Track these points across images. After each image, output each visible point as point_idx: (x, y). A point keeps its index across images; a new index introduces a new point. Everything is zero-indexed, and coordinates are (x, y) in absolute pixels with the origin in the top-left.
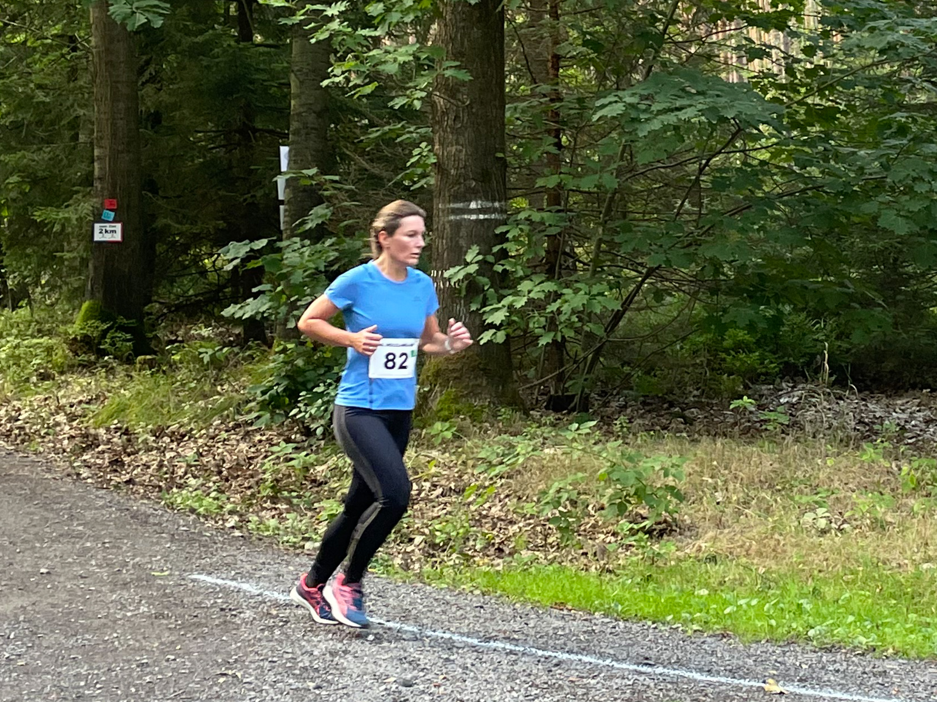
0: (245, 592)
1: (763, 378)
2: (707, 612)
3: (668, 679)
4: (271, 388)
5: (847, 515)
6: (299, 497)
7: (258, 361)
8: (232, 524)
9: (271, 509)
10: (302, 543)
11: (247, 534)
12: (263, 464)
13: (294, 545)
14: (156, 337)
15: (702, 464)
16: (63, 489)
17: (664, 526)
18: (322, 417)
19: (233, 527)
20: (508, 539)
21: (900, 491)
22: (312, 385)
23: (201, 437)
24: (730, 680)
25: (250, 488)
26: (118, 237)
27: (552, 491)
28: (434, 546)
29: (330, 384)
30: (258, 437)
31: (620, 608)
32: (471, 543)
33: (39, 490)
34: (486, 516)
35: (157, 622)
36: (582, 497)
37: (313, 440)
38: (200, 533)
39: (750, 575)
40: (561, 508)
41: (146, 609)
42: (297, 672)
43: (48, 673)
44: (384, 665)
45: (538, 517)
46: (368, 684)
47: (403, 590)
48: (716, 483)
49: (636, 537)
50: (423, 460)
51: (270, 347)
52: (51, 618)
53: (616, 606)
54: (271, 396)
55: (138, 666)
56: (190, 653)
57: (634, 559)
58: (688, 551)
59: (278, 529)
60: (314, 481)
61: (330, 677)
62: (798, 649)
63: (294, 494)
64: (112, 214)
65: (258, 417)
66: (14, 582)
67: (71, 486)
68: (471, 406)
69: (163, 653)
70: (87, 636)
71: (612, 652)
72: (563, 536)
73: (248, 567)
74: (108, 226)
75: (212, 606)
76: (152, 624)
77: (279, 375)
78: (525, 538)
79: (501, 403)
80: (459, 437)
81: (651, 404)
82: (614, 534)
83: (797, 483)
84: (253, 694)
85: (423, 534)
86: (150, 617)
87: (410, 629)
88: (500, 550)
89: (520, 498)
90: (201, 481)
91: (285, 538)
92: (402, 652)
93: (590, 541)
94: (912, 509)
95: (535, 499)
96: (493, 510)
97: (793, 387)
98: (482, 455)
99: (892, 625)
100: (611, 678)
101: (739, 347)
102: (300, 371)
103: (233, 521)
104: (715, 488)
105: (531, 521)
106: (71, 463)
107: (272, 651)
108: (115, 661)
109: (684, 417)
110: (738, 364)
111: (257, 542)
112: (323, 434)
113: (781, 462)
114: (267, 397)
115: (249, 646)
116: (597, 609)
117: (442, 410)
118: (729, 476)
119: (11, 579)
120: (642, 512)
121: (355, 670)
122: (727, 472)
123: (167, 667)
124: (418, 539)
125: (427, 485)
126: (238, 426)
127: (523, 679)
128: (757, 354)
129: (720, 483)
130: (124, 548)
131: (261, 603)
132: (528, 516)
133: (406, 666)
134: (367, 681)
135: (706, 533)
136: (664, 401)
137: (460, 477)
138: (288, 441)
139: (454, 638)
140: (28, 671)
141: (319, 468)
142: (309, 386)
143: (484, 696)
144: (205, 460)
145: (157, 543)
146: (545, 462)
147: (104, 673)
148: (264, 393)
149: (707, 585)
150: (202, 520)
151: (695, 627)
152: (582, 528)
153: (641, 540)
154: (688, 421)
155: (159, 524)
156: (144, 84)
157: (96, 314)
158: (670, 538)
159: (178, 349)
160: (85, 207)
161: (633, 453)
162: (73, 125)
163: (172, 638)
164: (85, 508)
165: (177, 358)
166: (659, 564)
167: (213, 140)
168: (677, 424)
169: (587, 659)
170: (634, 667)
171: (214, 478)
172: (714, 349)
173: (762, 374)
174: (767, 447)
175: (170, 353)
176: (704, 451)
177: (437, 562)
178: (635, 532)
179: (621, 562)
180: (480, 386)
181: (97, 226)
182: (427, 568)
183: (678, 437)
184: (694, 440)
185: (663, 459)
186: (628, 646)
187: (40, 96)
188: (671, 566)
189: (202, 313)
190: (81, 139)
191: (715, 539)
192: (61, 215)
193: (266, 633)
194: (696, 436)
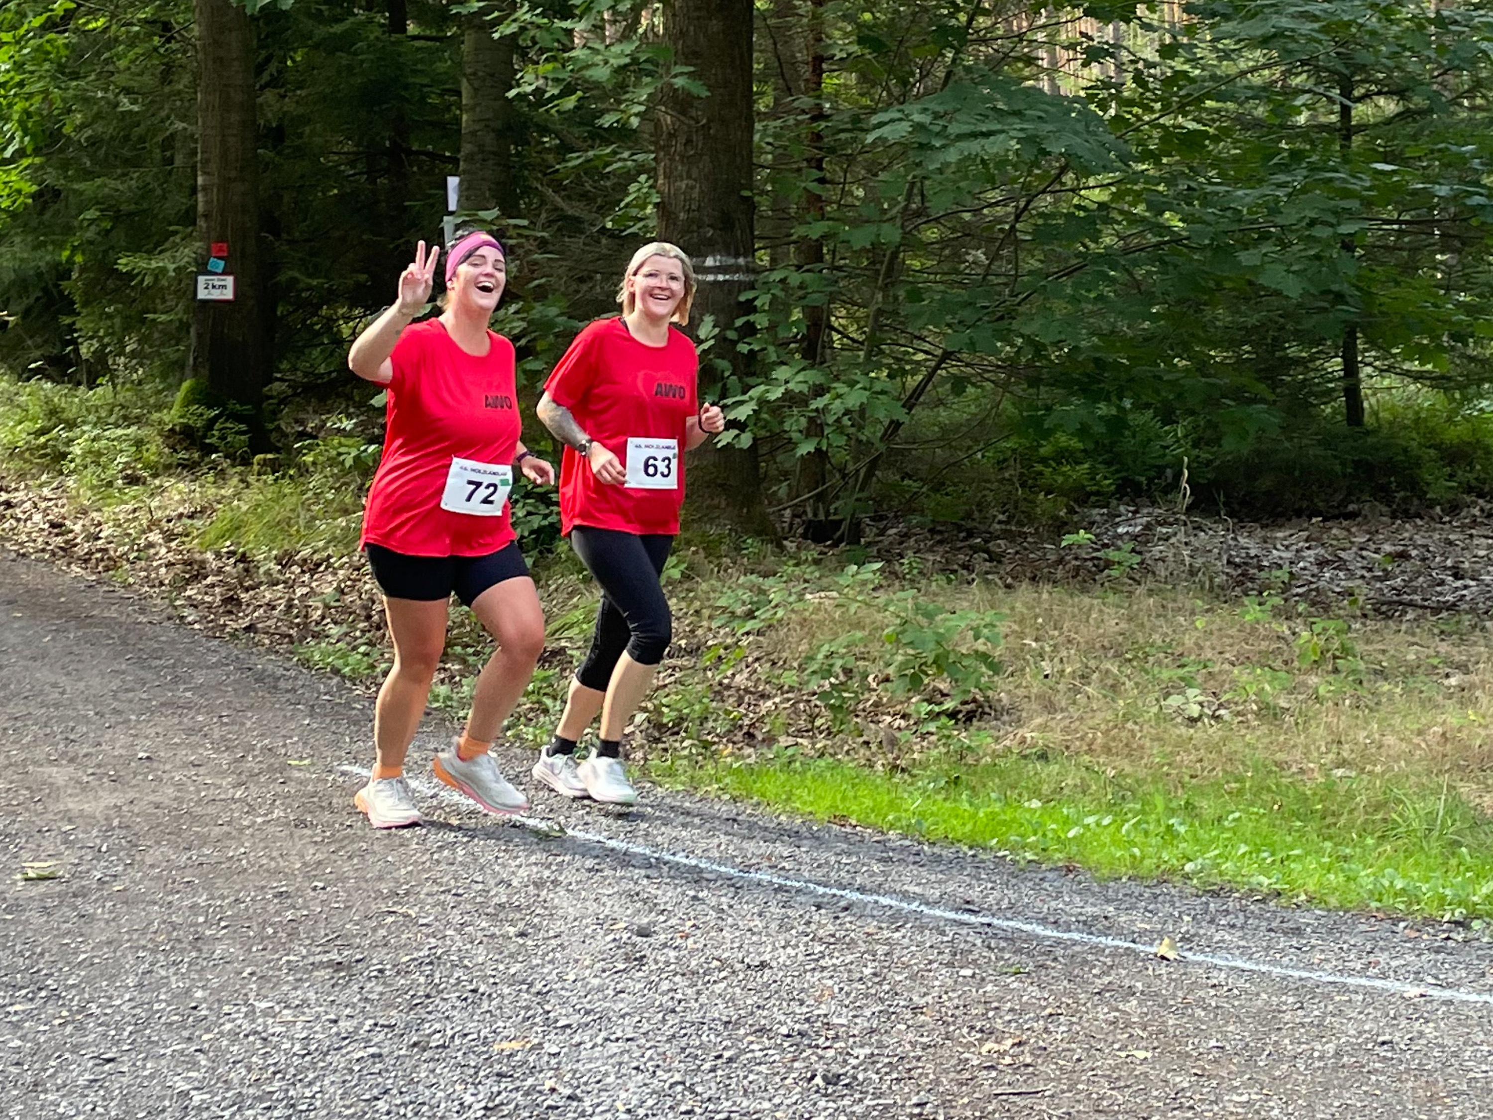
1: (1093, 499)
2: (1044, 835)
3: (1001, 934)
5: (1223, 697)
6: (476, 654)
14: (278, 428)
15: (1021, 622)
16: (163, 639)
17: (971, 706)
20: (761, 719)
21: (1296, 664)
23: (341, 567)
26: (229, 295)
27: (820, 656)
28: (660, 726)
31: (924, 826)
32: (710, 724)
33: (131, 640)
34: (728, 687)
35: (298, 832)
36: (861, 663)
38: (348, 705)
39: (1096, 782)
40: (833, 680)
41: (282, 814)
42: (491, 911)
43: (155, 903)
44: (609, 904)
45: (800, 690)
46: (589, 931)
48: (1042, 648)
49: (939, 724)
52: (155, 822)
53: (919, 822)
55: (275, 896)
56: (344, 880)
57: (935, 753)
58: (1007, 743)
59: (451, 699)
61: (536, 920)
63: (470, 650)
64: (222, 264)
66: (103, 770)
67: (172, 634)
68: (705, 534)
69: (307, 877)
70: (205, 851)
71: (918, 890)
72: (835, 718)
74: (216, 280)
76: (291, 835)
78: (781, 720)
79: (746, 532)
80: (691, 578)
81: (941, 533)
82: (903, 717)
83: (1153, 651)
84: (433, 941)
86: (288, 824)
87: (640, 850)
88: (750, 735)
89: (774, 664)
90: (345, 628)
92: (632, 885)
93: (872, 726)
94: (1314, 690)
95: (795, 664)
96: (738, 678)
97: (1135, 512)
98: (722, 602)
99: (1301, 859)
100: (921, 929)
101: (1062, 456)
104: (1041, 655)
105: (790, 695)
106: (171, 601)
107: (456, 880)
108: (244, 888)
109: (987, 551)
110: (1060, 479)
113: (1130, 620)
115: (424, 870)
116: (891, 827)
118: (1061, 639)
119: (99, 765)
120: (942, 686)
121: (571, 910)
122: (1056, 633)
123: (314, 898)
127: (801, 928)
128: (1086, 466)
129: (1048, 649)
130: (249, 724)
131: (436, 808)
132: (786, 688)
133: (639, 905)
134: (588, 927)
135: (1031, 718)
137: (693, 631)
139: (701, 865)
140: (127, 900)
144: (348, 599)
145: (293, 718)
146: (807, 614)
147: (230, 904)
149: (1036, 793)
150: (348, 684)
151: (1029, 856)
152: (861, 706)
153: (944, 727)
154: (995, 558)
155: (294, 690)
156: (262, 88)
157: (198, 397)
158: (982, 724)
159: (310, 448)
160: (186, 254)
161: (931, 606)
162: (169, 143)
163: (319, 856)
164: (192, 666)
165: (309, 459)
166: (970, 760)
167: (352, 164)
168: (980, 561)
169: (884, 901)
170: (952, 915)
171: (361, 625)
172: (1027, 458)
173: (1092, 493)
174: (1111, 598)
175: (299, 451)
176: (1025, 604)
177: (665, 750)
178: (934, 716)
179: (916, 756)
180: (718, 507)
181: (202, 279)
182: (654, 761)
183: (987, 582)
184: (1008, 586)
185: (973, 615)
186: (940, 882)
187: (126, 104)
188: (986, 765)
189: (338, 395)
190: (179, 160)
191: (1043, 728)
192: (154, 264)
193: (446, 853)
194: (1009, 580)
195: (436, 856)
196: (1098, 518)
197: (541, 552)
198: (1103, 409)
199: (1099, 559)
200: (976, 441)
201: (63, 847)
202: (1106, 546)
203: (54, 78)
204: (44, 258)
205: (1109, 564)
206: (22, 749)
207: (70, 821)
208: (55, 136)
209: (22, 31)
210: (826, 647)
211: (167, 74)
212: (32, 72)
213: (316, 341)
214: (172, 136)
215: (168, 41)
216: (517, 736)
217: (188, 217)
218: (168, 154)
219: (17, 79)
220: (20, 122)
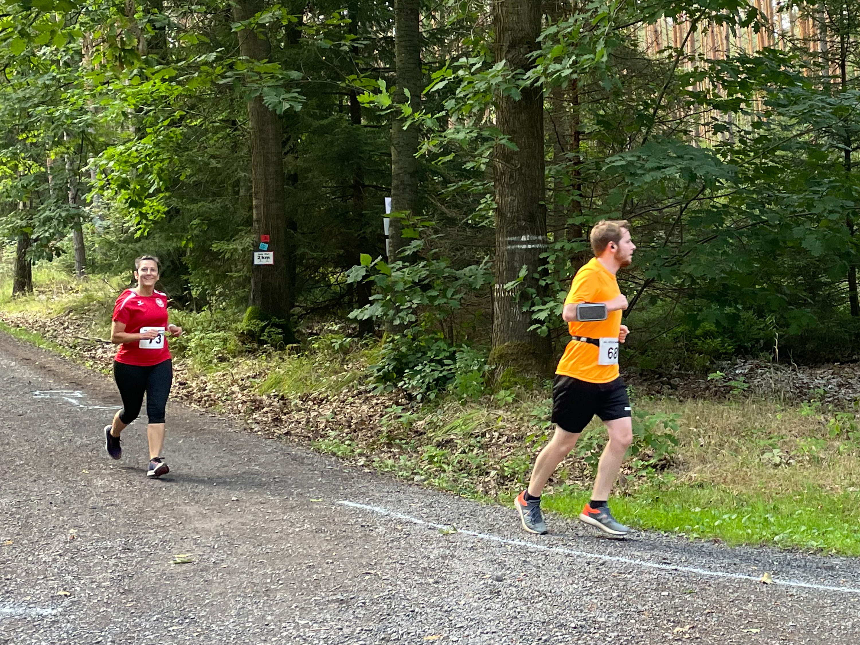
0: (377, 513)
1: (723, 356)
2: (703, 524)
3: (682, 574)
4: (384, 367)
5: (792, 454)
6: (407, 443)
7: (372, 348)
8: (362, 463)
9: (387, 452)
10: (412, 476)
11: (372, 471)
12: (380, 421)
13: (406, 478)
14: (299, 330)
15: (688, 419)
16: (242, 440)
17: (664, 462)
18: (421, 387)
19: (363, 466)
21: (828, 436)
22: (413, 364)
23: (334, 401)
24: (725, 574)
25: (372, 437)
26: (271, 262)
27: (586, 439)
28: (504, 477)
29: (426, 364)
30: (375, 401)
31: (641, 522)
33: (225, 441)
35: (317, 535)
37: (414, 403)
38: (341, 470)
39: (728, 498)
40: (592, 451)
41: (309, 526)
42: (420, 571)
43: (244, 573)
44: (481, 566)
45: (575, 456)
46: (471, 579)
47: (487, 511)
48: (699, 431)
49: (647, 471)
50: (492, 417)
51: (381, 337)
52: (242, 532)
53: (639, 520)
54: (384, 373)
55: (307, 568)
56: (343, 558)
57: (645, 486)
58: (683, 480)
59: (394, 466)
60: (417, 432)
61: (443, 575)
62: (769, 550)
63: (404, 442)
64: (267, 246)
65: (375, 388)
66: (213, 507)
67: (247, 437)
68: (524, 378)
69: (324, 557)
70: (269, 546)
71: (639, 554)
73: (378, 495)
74: (264, 254)
75: (355, 523)
76: (314, 537)
77: (389, 358)
78: (567, 471)
79: (546, 377)
80: (517, 401)
81: (646, 375)
82: (629, 468)
83: (756, 431)
84: (390, 587)
85: (496, 469)
86: (312, 532)
87: (496, 538)
90: (338, 432)
91: (400, 474)
92: (492, 556)
94: (838, 449)
97: (745, 362)
98: (534, 413)
99: (832, 532)
100: (641, 573)
101: (707, 334)
102: (403, 356)
103: (362, 461)
104: (699, 435)
106: (246, 421)
107: (401, 556)
108: (290, 564)
109: (670, 384)
110: (706, 346)
111: (380, 476)
112: (422, 399)
113: (743, 416)
114: (381, 373)
115: (384, 552)
117: (504, 381)
118: (709, 427)
119: (211, 505)
120: (648, 452)
121: (461, 569)
122: (706, 424)
123: (327, 568)
124: (493, 473)
125: (496, 434)
126: (360, 393)
127: (580, 574)
128: (719, 339)
129: (702, 432)
130: (290, 482)
131: (389, 521)
133: (496, 566)
134: (470, 577)
135: (695, 467)
136: (654, 372)
137: (519, 428)
138: (397, 404)
139: (528, 545)
140: (230, 571)
141: (420, 423)
142: (411, 366)
143: (553, 588)
144: (339, 417)
145: (312, 478)
147: (283, 573)
148: (379, 371)
149: (698, 504)
150: (341, 460)
151: (695, 535)
153: (650, 472)
154: (674, 387)
155: (312, 464)
156: (286, 154)
157: (257, 315)
158: (670, 470)
159: (316, 340)
160: (248, 241)
161: (642, 412)
162: (237, 184)
163: (329, 547)
164: (259, 453)
165: (316, 346)
166: (664, 489)
167: (333, 193)
168: (666, 389)
169: (623, 560)
170: (657, 566)
171: (346, 430)
172: (689, 336)
173: (723, 353)
174: (734, 405)
175: (310, 342)
176: (689, 409)
177: (507, 489)
178: (645, 467)
179: (636, 488)
180: (530, 364)
181: (256, 254)
182: (501, 494)
183: (670, 399)
184: (681, 401)
185: (663, 415)
186: (650, 550)
187: (214, 163)
188: (672, 491)
189: (329, 313)
190: (242, 193)
191: (701, 471)
192: (231, 247)
193: (395, 543)
194: (682, 398)
195: (390, 545)
196: (726, 366)
197: (439, 390)
198: (728, 310)
199: (727, 386)
200: (663, 328)
201: (194, 547)
202: (730, 380)
203: (176, 151)
204: (173, 244)
205: (732, 388)
206: (171, 497)
207: (197, 533)
208: (176, 181)
209: (158, 127)
210: (589, 434)
211: (235, 147)
212: (163, 148)
213: (318, 285)
214: (239, 180)
215: (235, 130)
216: (429, 484)
217: (249, 222)
218: (236, 189)
219: (156, 152)
220: (158, 174)
